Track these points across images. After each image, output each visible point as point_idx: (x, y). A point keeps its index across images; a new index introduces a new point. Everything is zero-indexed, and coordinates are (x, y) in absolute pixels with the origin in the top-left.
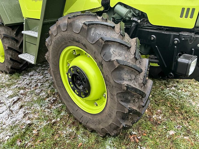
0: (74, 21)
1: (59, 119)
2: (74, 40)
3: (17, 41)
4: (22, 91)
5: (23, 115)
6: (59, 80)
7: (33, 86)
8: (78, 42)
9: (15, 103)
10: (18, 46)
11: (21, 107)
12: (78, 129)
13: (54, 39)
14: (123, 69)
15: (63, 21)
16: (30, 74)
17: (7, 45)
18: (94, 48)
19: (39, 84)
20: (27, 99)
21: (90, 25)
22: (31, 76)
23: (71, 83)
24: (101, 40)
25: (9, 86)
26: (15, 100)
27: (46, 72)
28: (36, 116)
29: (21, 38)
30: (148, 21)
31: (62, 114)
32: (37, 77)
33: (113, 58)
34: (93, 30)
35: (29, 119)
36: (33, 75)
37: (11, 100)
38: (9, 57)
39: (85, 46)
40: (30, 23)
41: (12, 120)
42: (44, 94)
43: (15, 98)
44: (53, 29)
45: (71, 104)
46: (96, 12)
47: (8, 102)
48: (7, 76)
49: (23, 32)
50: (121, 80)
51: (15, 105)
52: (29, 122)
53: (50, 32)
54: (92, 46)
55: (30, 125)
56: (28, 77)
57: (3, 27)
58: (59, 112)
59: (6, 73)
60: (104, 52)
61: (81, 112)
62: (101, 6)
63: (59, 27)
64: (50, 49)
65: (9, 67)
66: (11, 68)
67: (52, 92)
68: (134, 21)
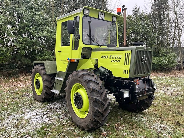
0: (78, 73)
1: (66, 124)
2: (78, 80)
3: (51, 83)
4: (49, 110)
5: (48, 120)
6: (70, 101)
7: (55, 109)
8: (79, 81)
9: (44, 115)
10: (51, 86)
11: (48, 117)
12: (75, 128)
13: (70, 80)
14: (95, 91)
15: (74, 73)
16: (54, 103)
17: (45, 85)
18: (84, 83)
19: (59, 108)
20: (51, 114)
21: (84, 74)
22: (54, 104)
23: (75, 102)
24: (87, 80)
25: (41, 108)
26: (45, 114)
27: (63, 103)
28: (55, 121)
29: (53, 81)
30: (112, 74)
31: (69, 122)
32: (58, 105)
33: (91, 87)
34: (85, 76)
35: (51, 122)
36: (55, 104)
37: (42, 113)
38: (45, 91)
39: (81, 82)
40: (60, 74)
41: (42, 121)
42: (61, 112)
43: (45, 113)
44: (70, 76)
45: (74, 115)
46: (93, 70)
47: (41, 114)
48: (41, 103)
49: (55, 78)
50: (93, 96)
51: (44, 116)
52: (51, 123)
53: (69, 77)
54: (84, 82)
55: (51, 124)
56: (52, 105)
57: (46, 75)
58: (67, 121)
59: (41, 102)
60: (88, 84)
61: (78, 119)
62: (94, 67)
63: (73, 75)
64: (68, 85)
65: (44, 98)
66: (45, 98)
67: (65, 112)
68: (106, 74)
